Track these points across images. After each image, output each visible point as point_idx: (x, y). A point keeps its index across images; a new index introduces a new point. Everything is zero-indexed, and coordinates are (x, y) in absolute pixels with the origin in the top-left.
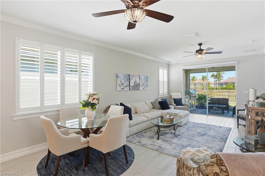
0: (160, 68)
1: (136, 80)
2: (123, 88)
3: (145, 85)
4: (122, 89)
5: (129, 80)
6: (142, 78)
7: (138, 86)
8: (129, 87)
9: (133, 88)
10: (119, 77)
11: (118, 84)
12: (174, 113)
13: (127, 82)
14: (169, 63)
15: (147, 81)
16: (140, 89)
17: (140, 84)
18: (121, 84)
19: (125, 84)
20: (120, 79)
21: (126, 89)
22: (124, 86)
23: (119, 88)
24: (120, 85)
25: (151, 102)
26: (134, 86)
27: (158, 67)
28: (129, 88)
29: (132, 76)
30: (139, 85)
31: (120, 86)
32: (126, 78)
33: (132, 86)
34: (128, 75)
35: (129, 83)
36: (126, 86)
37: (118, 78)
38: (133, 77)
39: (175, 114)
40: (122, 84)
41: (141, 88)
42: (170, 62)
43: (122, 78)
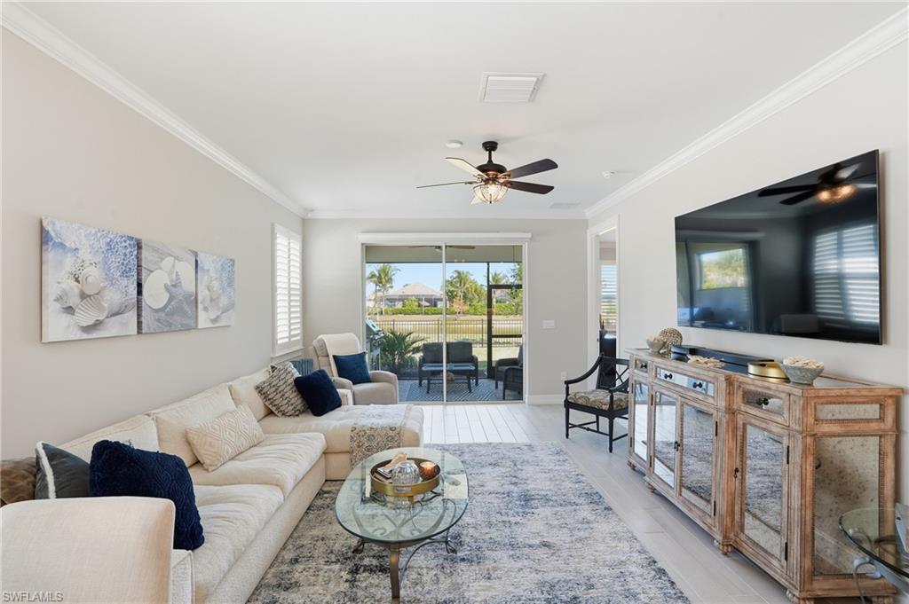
0: (278, 228)
1: (177, 275)
2: (97, 325)
3: (224, 301)
4: (87, 329)
5: (139, 274)
6: (206, 268)
7: (186, 308)
8: (139, 316)
9: (158, 320)
10: (62, 245)
11: (51, 291)
12: (382, 428)
13: (124, 282)
14: (309, 215)
15: (231, 283)
16: (197, 325)
17: (196, 299)
18: (76, 292)
19: (113, 297)
20: (69, 263)
21: (113, 328)
22: (100, 308)
23: (58, 326)
24: (74, 300)
25: (257, 387)
26: (165, 307)
27: (273, 225)
28: (139, 323)
29: (157, 250)
30: (194, 301)
31: (69, 310)
32: (115, 261)
33: (157, 311)
34: (131, 238)
35: (140, 292)
36: (115, 309)
37: (50, 256)
38: (162, 254)
39: (391, 429)
40: (83, 296)
41: (203, 320)
42: (312, 211)
43: (85, 254)
